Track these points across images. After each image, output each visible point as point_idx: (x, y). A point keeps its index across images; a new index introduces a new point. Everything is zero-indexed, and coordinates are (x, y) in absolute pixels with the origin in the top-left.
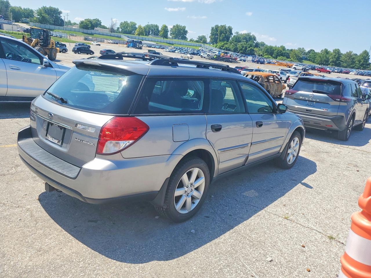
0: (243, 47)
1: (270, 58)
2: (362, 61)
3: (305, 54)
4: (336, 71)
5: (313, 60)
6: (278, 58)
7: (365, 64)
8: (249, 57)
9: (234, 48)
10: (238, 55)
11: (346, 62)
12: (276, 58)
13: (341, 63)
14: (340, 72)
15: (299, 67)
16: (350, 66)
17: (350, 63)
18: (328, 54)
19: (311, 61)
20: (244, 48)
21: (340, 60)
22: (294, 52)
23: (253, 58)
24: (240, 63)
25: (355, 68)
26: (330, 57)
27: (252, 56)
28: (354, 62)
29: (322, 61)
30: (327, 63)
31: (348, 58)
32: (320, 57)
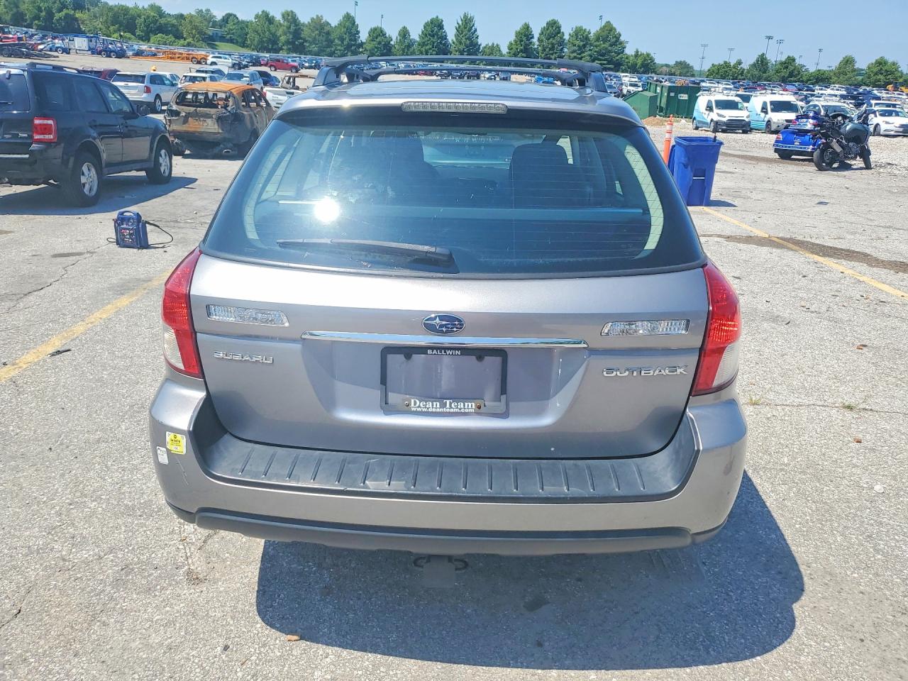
0: (39, 9)
1: (130, 39)
2: (346, 37)
3: (215, 24)
4: (307, 65)
5: (240, 40)
6: (153, 38)
7: (354, 45)
8: (76, 39)
9: (13, 15)
10: (33, 35)
11: (314, 41)
12: (146, 38)
13: (305, 44)
14: (315, 66)
15: (223, 60)
16: (324, 51)
17: (324, 43)
18: (273, 24)
19: (236, 43)
20: (44, 14)
21: (301, 38)
22: (191, 22)
23: (91, 41)
24: (58, 57)
25: (336, 55)
26: (280, 32)
27: (87, 37)
28: (332, 41)
29: (261, 42)
30: (275, 47)
31: (317, 32)
32: (257, 32)
